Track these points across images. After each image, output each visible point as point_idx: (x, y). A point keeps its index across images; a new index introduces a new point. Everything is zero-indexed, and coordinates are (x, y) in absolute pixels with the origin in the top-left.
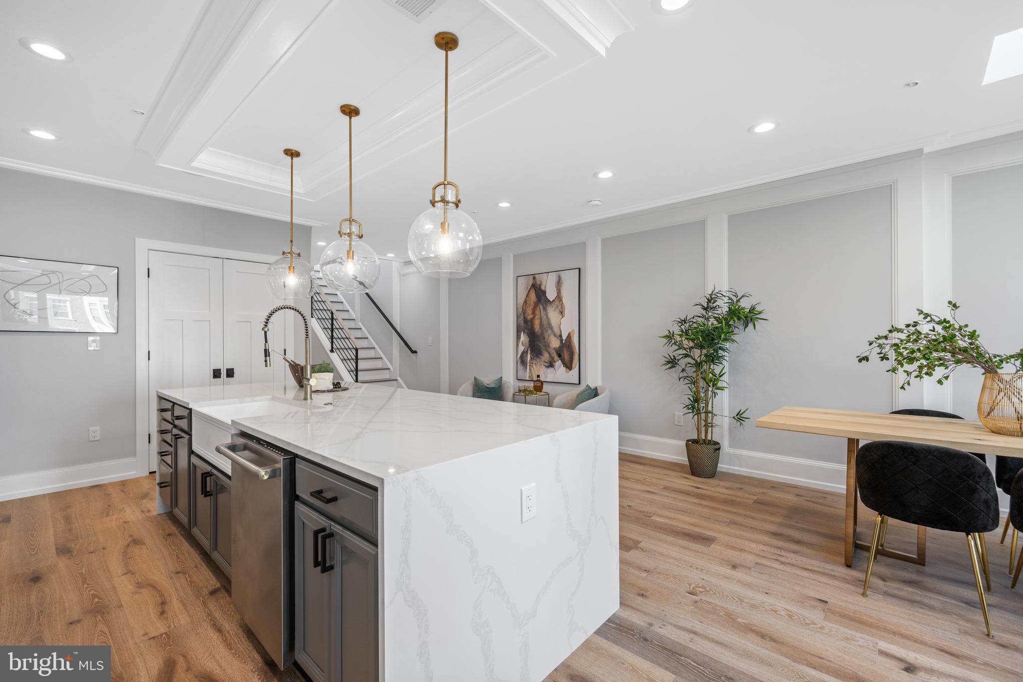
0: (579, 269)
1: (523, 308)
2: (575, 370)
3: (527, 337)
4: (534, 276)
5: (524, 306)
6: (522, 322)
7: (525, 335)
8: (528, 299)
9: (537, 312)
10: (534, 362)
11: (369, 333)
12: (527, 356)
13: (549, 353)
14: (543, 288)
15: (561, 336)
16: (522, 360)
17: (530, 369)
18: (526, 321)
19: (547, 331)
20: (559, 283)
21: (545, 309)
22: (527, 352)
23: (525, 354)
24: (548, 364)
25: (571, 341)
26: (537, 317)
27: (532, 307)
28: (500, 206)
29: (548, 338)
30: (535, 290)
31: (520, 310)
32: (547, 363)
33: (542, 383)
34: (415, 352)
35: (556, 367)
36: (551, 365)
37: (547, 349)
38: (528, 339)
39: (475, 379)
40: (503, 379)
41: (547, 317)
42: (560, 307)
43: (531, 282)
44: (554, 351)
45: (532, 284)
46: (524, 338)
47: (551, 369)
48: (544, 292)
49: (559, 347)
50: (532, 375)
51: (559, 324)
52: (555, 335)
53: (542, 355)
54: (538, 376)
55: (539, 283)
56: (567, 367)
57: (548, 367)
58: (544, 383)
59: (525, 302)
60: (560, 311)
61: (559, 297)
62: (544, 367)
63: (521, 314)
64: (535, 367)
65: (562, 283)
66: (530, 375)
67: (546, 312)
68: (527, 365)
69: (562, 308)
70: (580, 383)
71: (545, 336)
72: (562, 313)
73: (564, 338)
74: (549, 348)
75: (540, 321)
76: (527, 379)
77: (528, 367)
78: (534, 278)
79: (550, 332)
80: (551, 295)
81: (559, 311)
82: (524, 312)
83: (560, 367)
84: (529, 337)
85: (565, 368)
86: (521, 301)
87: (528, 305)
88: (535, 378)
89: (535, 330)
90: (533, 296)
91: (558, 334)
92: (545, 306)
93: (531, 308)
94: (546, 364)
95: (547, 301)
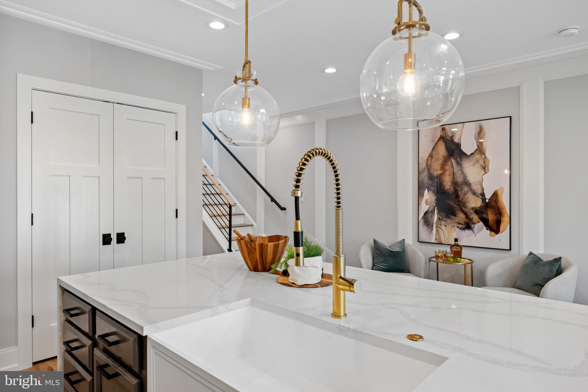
0: (510, 117)
1: (427, 164)
2: (504, 235)
3: (434, 195)
4: (443, 126)
5: (429, 161)
6: (426, 178)
7: (431, 192)
8: (434, 152)
9: (447, 167)
10: (443, 223)
11: (228, 189)
12: (432, 216)
13: (465, 213)
14: (456, 140)
15: (483, 194)
16: (427, 220)
17: (437, 231)
18: (431, 177)
19: (462, 189)
20: (480, 133)
21: (459, 164)
22: (433, 212)
23: (430, 215)
24: (464, 226)
25: (499, 200)
26: (447, 173)
27: (441, 162)
28: (326, 73)
29: (464, 196)
30: (445, 142)
31: (423, 165)
32: (462, 224)
33: (461, 247)
34: (284, 209)
35: (475, 230)
36: (468, 226)
37: (462, 209)
38: (435, 198)
39: (375, 241)
40: (406, 242)
41: (463, 173)
42: (481, 162)
43: (439, 134)
44: (472, 211)
45: (441, 136)
46: (428, 196)
47: (468, 232)
48: (458, 145)
49: (480, 207)
50: (440, 238)
51: (481, 180)
52: (474, 193)
53: (455, 215)
54: (456, 240)
55: (450, 135)
56: (491, 230)
57: (463, 229)
58: (463, 248)
59: (431, 156)
60: (482, 165)
61: (480, 150)
62: (457, 229)
63: (424, 169)
64: (443, 227)
65: (484, 134)
66: (438, 237)
67: (462, 168)
68: (433, 227)
69: (484, 162)
70: (510, 249)
71: (460, 194)
72: (484, 168)
73: (488, 196)
74: (465, 207)
75: (452, 177)
76: (433, 241)
77: (434, 228)
78: (443, 129)
79: (466, 189)
80: (467, 147)
81: (480, 166)
82: (429, 167)
83: (482, 229)
84: (436, 195)
85: (488, 231)
86: (424, 154)
87: (434, 159)
88: (453, 242)
89: (444, 187)
90: (442, 150)
91: (479, 192)
92: (459, 160)
93: (438, 163)
94: (460, 226)
95: (463, 154)
